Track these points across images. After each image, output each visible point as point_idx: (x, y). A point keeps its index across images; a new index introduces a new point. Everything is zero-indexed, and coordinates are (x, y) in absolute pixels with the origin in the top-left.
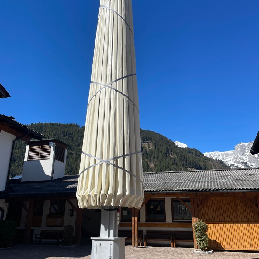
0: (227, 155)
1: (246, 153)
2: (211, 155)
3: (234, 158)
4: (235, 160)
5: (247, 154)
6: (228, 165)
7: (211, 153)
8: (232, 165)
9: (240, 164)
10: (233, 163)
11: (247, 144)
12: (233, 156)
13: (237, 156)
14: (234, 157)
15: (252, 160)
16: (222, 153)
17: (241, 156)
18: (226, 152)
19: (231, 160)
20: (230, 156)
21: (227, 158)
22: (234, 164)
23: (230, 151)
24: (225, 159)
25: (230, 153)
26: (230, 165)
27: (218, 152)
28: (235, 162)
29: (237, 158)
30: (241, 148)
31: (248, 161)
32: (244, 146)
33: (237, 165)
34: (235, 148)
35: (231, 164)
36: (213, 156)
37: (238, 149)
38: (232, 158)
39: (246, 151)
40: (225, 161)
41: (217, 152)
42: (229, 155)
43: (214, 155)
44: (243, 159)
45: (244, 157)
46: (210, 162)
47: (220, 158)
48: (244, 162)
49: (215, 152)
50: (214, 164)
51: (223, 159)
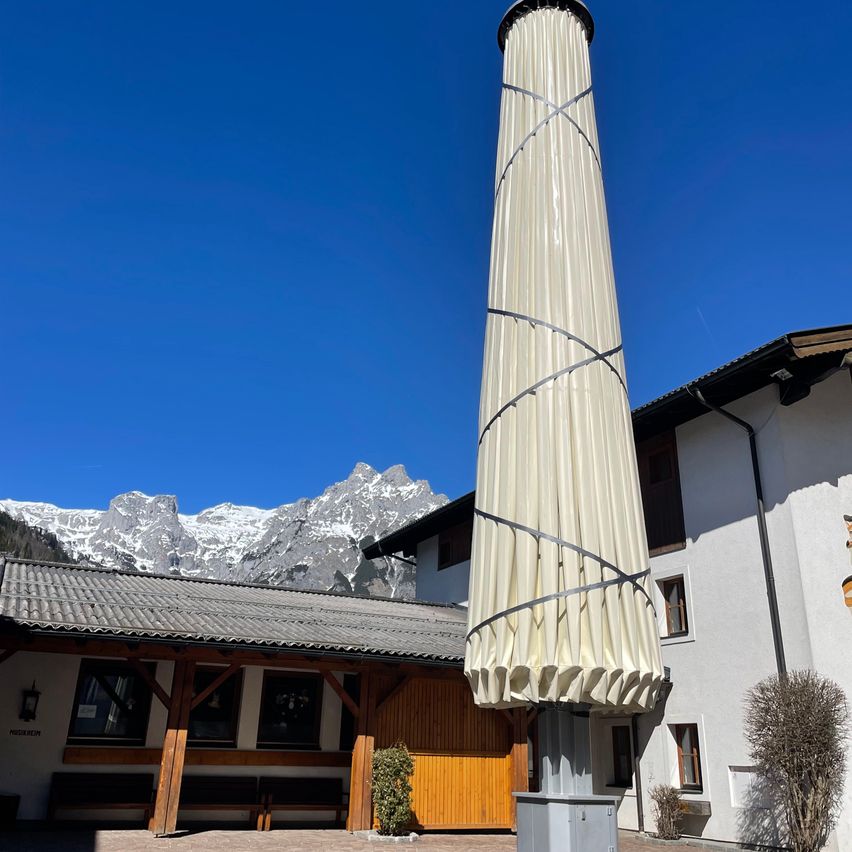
0: (79, 523)
1: (138, 527)
2: (24, 513)
3: (99, 535)
4: (99, 541)
5: (142, 529)
6: (72, 555)
7: (25, 503)
8: (83, 558)
9: (109, 559)
10: (87, 550)
11: (151, 499)
12: (97, 527)
13: (109, 531)
14: (98, 531)
15: (150, 553)
16: (64, 511)
17: (122, 535)
18: (78, 511)
19: (87, 541)
20: (87, 528)
21: (74, 533)
22: (91, 553)
23: (91, 511)
24: (67, 532)
25: (90, 518)
26: (76, 557)
27: (52, 506)
28: (98, 548)
29: (109, 536)
30: (128, 509)
31: (137, 554)
32: (140, 503)
33: (98, 559)
34: (113, 503)
35: (81, 555)
36: (27, 517)
37: (120, 509)
38: (91, 535)
39: (143, 521)
40: (64, 539)
41: (48, 505)
42: (84, 524)
43: (35, 515)
44: (124, 544)
45: (128, 538)
46: (17, 537)
47: (52, 530)
48: (124, 554)
49: (41, 504)
50: (28, 544)
51: (61, 532)
